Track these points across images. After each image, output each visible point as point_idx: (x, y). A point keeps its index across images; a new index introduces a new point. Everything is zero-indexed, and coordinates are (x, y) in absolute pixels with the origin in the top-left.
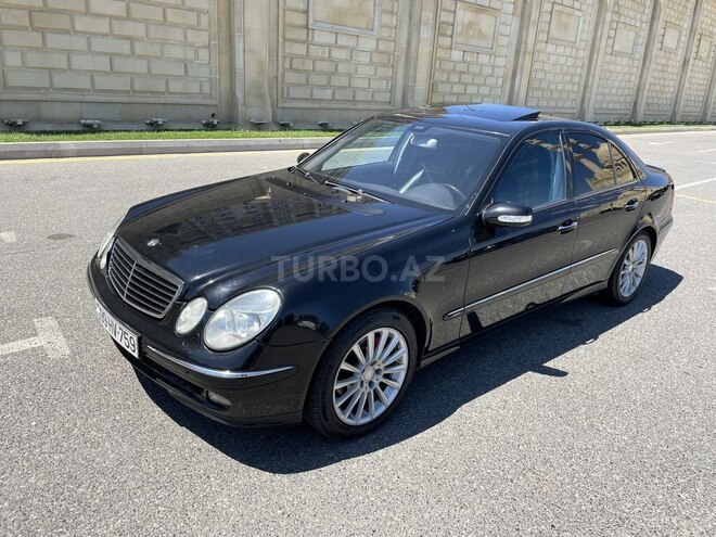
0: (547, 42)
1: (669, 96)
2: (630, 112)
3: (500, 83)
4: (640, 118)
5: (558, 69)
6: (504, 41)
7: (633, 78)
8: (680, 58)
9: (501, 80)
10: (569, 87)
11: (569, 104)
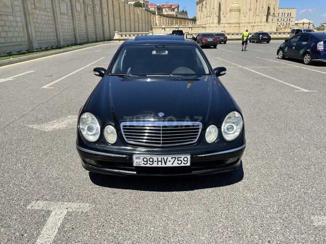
0: (35, 9)
1: (84, 31)
2: (74, 39)
3: (22, 30)
4: (79, 42)
5: (43, 21)
6: (17, 9)
7: (71, 25)
8: (83, 15)
9: (21, 28)
10: (50, 30)
11: (52, 38)
